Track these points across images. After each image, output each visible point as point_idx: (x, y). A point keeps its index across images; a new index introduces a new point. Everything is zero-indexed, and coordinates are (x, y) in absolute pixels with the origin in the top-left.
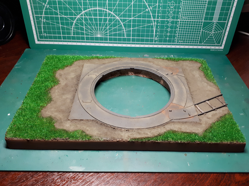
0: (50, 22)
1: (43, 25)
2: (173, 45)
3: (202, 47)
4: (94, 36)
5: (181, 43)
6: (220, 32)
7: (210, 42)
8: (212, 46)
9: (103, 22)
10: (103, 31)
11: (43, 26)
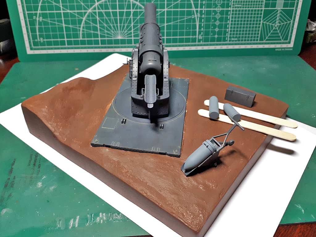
0: (49, 21)
1: (39, 26)
2: (223, 44)
3: (264, 46)
4: (113, 39)
5: (234, 42)
6: (287, 24)
7: (274, 38)
8: (278, 43)
9: (125, 18)
10: (125, 31)
11: (39, 28)
